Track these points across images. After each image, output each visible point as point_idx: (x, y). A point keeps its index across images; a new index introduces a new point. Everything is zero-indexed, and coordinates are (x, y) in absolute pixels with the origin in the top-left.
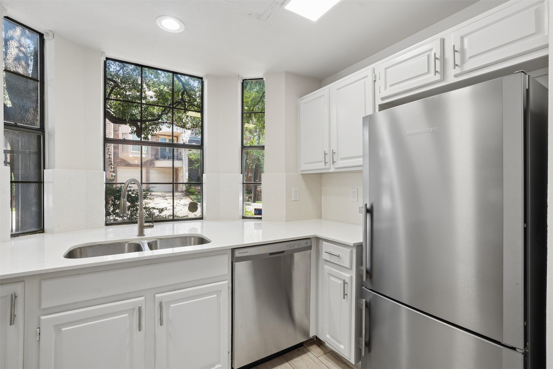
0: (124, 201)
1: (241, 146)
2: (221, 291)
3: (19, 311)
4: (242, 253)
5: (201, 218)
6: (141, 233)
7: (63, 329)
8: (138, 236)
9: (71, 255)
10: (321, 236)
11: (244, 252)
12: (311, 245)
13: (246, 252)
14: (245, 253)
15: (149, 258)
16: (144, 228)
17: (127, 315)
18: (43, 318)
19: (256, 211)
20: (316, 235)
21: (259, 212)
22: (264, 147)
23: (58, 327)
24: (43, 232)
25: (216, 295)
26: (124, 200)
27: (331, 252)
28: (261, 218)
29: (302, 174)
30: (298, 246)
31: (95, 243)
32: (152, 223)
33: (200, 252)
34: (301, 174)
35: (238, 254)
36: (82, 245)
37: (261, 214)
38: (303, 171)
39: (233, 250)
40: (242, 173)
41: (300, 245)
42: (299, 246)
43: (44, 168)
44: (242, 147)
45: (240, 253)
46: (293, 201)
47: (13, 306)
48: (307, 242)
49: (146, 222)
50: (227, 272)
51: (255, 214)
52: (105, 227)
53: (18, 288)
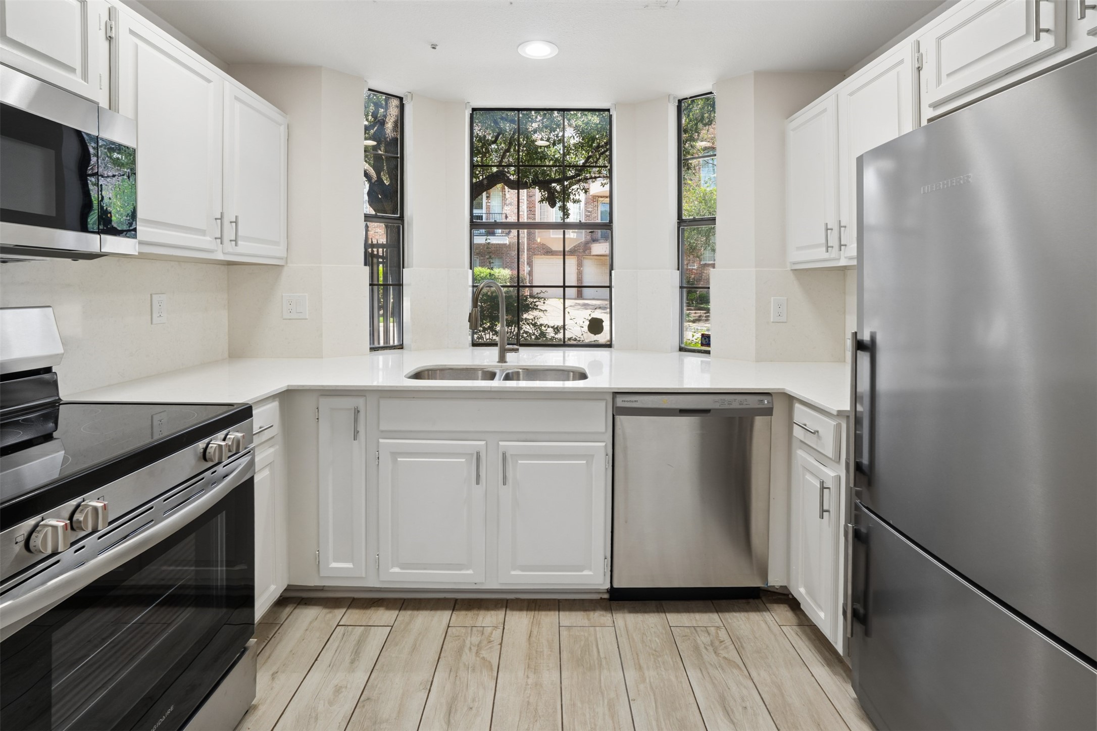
0: (475, 312)
1: (678, 219)
2: (593, 456)
3: (361, 428)
4: (627, 401)
5: (609, 345)
6: (502, 359)
7: (398, 459)
8: (499, 362)
9: (418, 376)
10: (792, 392)
11: (630, 401)
12: (771, 406)
13: (635, 401)
14: (632, 402)
16: (506, 351)
17: (464, 460)
18: (381, 441)
19: (703, 339)
20: (784, 389)
21: (706, 340)
22: (715, 220)
23: (395, 455)
24: (402, 348)
25: (584, 462)
26: (475, 310)
27: (805, 425)
28: (708, 352)
29: (795, 270)
30: (740, 404)
31: (445, 365)
32: (517, 345)
33: (559, 390)
34: (791, 269)
35: (621, 402)
36: (430, 366)
37: (708, 345)
38: (795, 263)
39: (616, 394)
40: (678, 269)
41: (745, 403)
42: (742, 404)
43: (403, 267)
44: (678, 222)
45: (624, 401)
46: (773, 322)
47: (356, 420)
48: (762, 401)
49: (508, 344)
50: (603, 430)
51: (702, 345)
52: (472, 348)
53: (360, 402)
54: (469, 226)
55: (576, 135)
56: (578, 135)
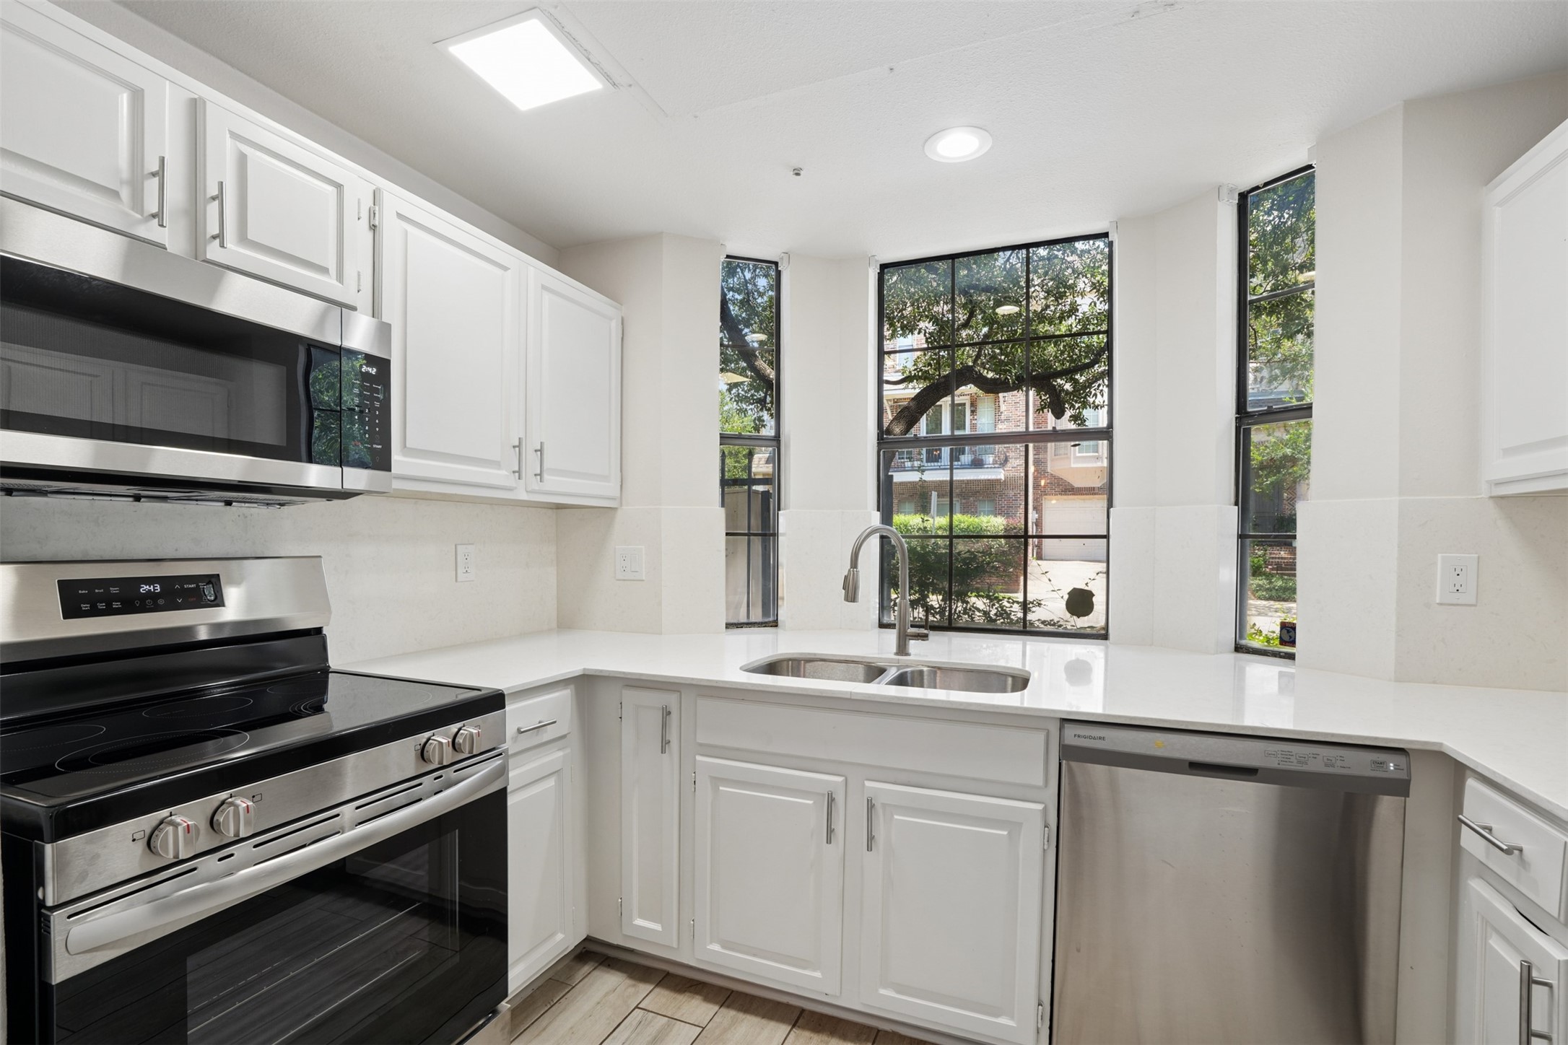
0: (854, 573)
1: (1236, 414)
2: (1020, 824)
3: (673, 736)
4: (1085, 737)
5: (1103, 635)
6: (902, 649)
7: (721, 788)
8: (897, 654)
9: (772, 668)
10: (1459, 753)
11: (1090, 737)
12: (1405, 777)
13: (1100, 738)
14: (1094, 738)
15: (849, 697)
16: (908, 638)
17: (811, 802)
19: (1285, 631)
20: (1441, 744)
21: (1288, 633)
22: (1311, 408)
23: (714, 784)
24: (777, 626)
25: (1005, 833)
27: (1490, 830)
28: (1291, 657)
29: (1502, 497)
30: (1326, 765)
31: (815, 654)
32: (926, 629)
34: (1491, 497)
35: (1073, 736)
36: (793, 654)
37: (1292, 643)
38: (1499, 484)
39: (1065, 722)
40: (1236, 504)
41: (1339, 763)
42: (1333, 766)
43: (779, 510)
44: (1236, 418)
45: (1079, 736)
46: (1441, 604)
47: (664, 726)
48: (1381, 764)
49: (912, 626)
50: (1039, 781)
51: (1283, 642)
52: (878, 630)
53: (671, 700)
54: (877, 445)
55: (1098, 299)
56: (1101, 299)
